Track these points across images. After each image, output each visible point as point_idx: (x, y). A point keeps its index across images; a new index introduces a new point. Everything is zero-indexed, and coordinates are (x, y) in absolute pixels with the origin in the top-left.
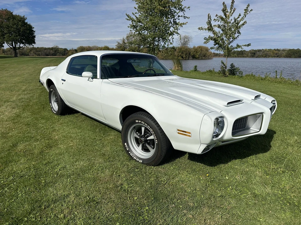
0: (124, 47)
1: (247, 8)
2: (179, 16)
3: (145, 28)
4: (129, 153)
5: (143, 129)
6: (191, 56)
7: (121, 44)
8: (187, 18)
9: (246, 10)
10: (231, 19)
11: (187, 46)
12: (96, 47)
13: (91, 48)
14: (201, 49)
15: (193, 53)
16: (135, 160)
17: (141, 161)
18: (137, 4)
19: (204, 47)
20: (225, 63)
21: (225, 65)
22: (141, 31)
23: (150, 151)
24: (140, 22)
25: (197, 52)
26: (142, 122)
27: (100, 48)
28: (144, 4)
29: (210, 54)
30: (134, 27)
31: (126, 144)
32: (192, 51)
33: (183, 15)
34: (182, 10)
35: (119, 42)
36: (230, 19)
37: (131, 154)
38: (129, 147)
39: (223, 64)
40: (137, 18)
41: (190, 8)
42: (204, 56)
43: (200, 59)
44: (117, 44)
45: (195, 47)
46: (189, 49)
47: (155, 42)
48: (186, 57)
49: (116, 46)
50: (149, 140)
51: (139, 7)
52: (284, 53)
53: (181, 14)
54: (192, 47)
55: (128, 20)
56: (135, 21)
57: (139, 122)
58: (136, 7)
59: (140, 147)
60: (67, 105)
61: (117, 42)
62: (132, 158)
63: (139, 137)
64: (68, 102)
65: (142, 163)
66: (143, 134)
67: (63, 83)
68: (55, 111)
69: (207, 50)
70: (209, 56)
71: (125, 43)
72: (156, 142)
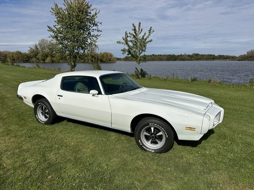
0: (37, 52)
1: (150, 29)
2: (93, 30)
3: (65, 38)
5: (152, 129)
6: (99, 60)
7: (34, 49)
8: (100, 31)
9: (150, 31)
11: (95, 52)
12: (7, 52)
13: (2, 53)
14: (107, 55)
15: (100, 58)
16: (149, 151)
17: (154, 151)
18: (57, 18)
19: (109, 53)
20: (138, 69)
22: (63, 41)
23: (158, 143)
24: (61, 33)
25: (103, 57)
26: (155, 124)
27: (12, 52)
28: (63, 19)
29: (114, 59)
31: (140, 140)
32: (100, 56)
33: (97, 29)
34: (96, 25)
35: (31, 47)
36: (139, 36)
37: (144, 147)
38: (142, 143)
40: (57, 30)
41: (102, 24)
42: (110, 60)
43: (106, 63)
44: (29, 49)
45: (102, 53)
46: (97, 54)
47: (75, 50)
48: (95, 61)
49: (29, 51)
50: (158, 136)
51: (59, 21)
52: (165, 58)
53: (95, 28)
54: (99, 53)
55: (49, 31)
56: (56, 32)
57: (153, 124)
58: (56, 21)
59: (150, 142)
60: (58, 115)
61: (29, 47)
62: (146, 150)
63: (149, 135)
64: (62, 113)
65: (155, 152)
66: (153, 132)
67: (59, 99)
68: (42, 121)
69: (111, 55)
70: (114, 60)
71: (37, 48)
72: (166, 136)
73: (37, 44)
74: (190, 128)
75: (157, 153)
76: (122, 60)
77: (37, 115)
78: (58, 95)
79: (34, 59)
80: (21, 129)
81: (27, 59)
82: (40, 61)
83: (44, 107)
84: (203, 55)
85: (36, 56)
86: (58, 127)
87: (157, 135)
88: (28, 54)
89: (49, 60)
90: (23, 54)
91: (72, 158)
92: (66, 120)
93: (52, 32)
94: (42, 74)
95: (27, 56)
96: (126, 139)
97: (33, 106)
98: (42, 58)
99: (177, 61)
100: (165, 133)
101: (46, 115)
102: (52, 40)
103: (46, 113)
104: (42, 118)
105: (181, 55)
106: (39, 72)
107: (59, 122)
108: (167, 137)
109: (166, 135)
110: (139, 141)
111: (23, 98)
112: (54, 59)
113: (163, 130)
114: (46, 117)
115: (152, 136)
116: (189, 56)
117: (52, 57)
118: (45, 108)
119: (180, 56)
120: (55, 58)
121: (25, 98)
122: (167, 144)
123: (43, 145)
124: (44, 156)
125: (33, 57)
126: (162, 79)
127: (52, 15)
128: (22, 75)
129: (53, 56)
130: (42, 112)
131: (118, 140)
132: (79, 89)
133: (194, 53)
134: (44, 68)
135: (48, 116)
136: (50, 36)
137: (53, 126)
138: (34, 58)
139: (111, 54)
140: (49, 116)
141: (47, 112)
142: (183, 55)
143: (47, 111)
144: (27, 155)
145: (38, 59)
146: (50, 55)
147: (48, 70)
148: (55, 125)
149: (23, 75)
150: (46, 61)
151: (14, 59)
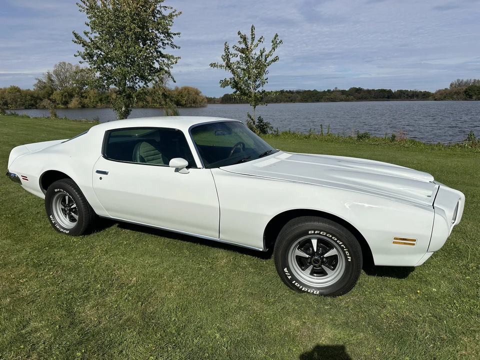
0: (51, 87)
1: (275, 38)
3: (108, 58)
4: (293, 282)
5: (314, 242)
7: (45, 83)
8: (176, 47)
10: (256, 52)
11: (165, 87)
14: (188, 92)
15: (175, 98)
16: (307, 292)
17: (318, 292)
18: (90, 18)
19: (192, 88)
20: (252, 117)
21: (252, 120)
24: (98, 48)
25: (182, 96)
26: (321, 233)
28: (102, 18)
30: (90, 56)
35: (39, 78)
36: (253, 52)
37: (296, 284)
38: (292, 274)
39: (250, 117)
40: (92, 41)
42: (194, 102)
43: (188, 107)
44: (36, 82)
49: (35, 85)
51: (94, 23)
52: (299, 96)
54: (173, 88)
55: (75, 42)
56: (89, 46)
57: (316, 232)
58: (89, 23)
59: (309, 271)
60: (98, 216)
61: (36, 79)
62: (300, 291)
63: (308, 256)
64: (108, 210)
65: (321, 294)
66: (315, 251)
67: (101, 178)
68: (64, 229)
69: (197, 93)
70: (202, 102)
71: (51, 80)
72: (347, 259)
73: (51, 72)
74: (404, 240)
75: (325, 296)
76: (218, 101)
77: (53, 216)
78: (98, 172)
79: (46, 102)
80: (18, 247)
81: (33, 102)
82: (59, 106)
83: (67, 197)
84: (369, 91)
85: (50, 96)
86: (100, 240)
87: (326, 255)
88: (34, 93)
89: (77, 103)
90: (23, 91)
91: (136, 316)
92: (117, 225)
93: (82, 45)
94: (63, 129)
95: (32, 96)
96: (251, 265)
97: (43, 196)
98: (62, 99)
99: (321, 102)
100: (344, 252)
101: (73, 214)
102: (80, 62)
103: (71, 210)
104: (64, 222)
105: (329, 91)
106: (56, 126)
107: (100, 230)
108: (350, 260)
109: (346, 256)
110: (285, 270)
111: (21, 178)
112: (86, 101)
113: (340, 245)
114: (72, 219)
115: (315, 259)
116: (343, 92)
117: (83, 97)
118: (70, 200)
119: (327, 93)
120: (88, 99)
121: (25, 178)
122: (349, 276)
123: (67, 286)
124: (70, 312)
125: (44, 98)
126: (300, 136)
127: (81, 11)
128: (21, 132)
129: (83, 95)
130: (63, 207)
131: (236, 268)
132: (143, 156)
133: (352, 87)
134: (66, 118)
135: (77, 217)
136: (77, 54)
137: (88, 238)
138: (47, 100)
139: (196, 89)
140: (79, 217)
141: (75, 208)
142: (333, 91)
143: (74, 206)
144: (30, 311)
145: (54, 101)
146: (78, 94)
147: (75, 123)
148: (92, 235)
149: (24, 132)
150: (70, 106)
151: (6, 101)
